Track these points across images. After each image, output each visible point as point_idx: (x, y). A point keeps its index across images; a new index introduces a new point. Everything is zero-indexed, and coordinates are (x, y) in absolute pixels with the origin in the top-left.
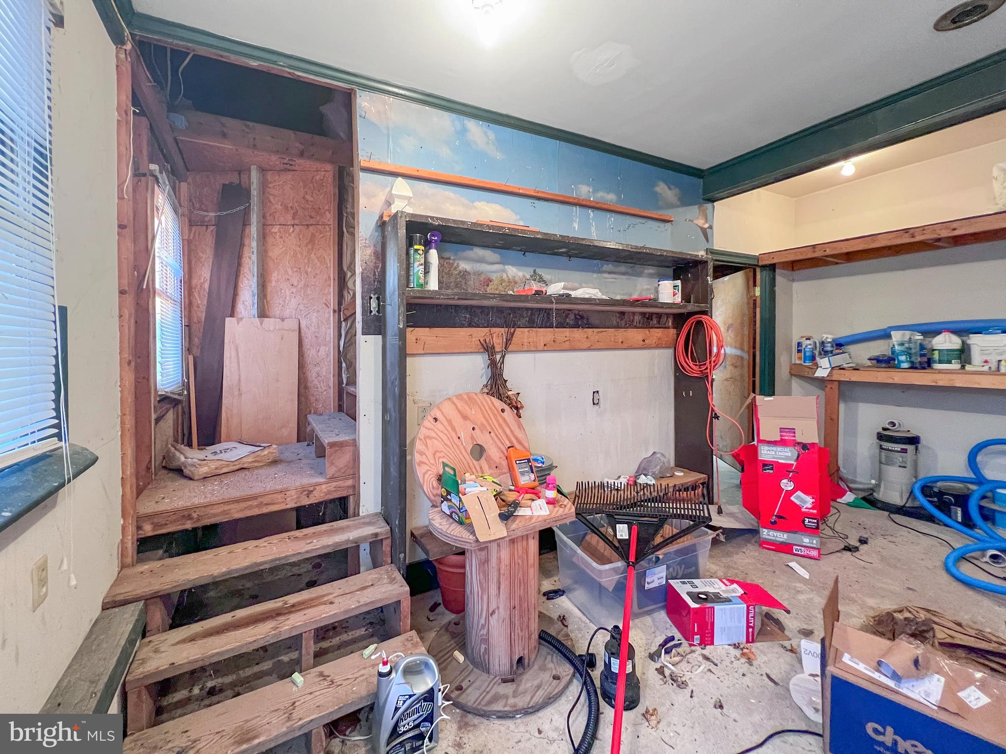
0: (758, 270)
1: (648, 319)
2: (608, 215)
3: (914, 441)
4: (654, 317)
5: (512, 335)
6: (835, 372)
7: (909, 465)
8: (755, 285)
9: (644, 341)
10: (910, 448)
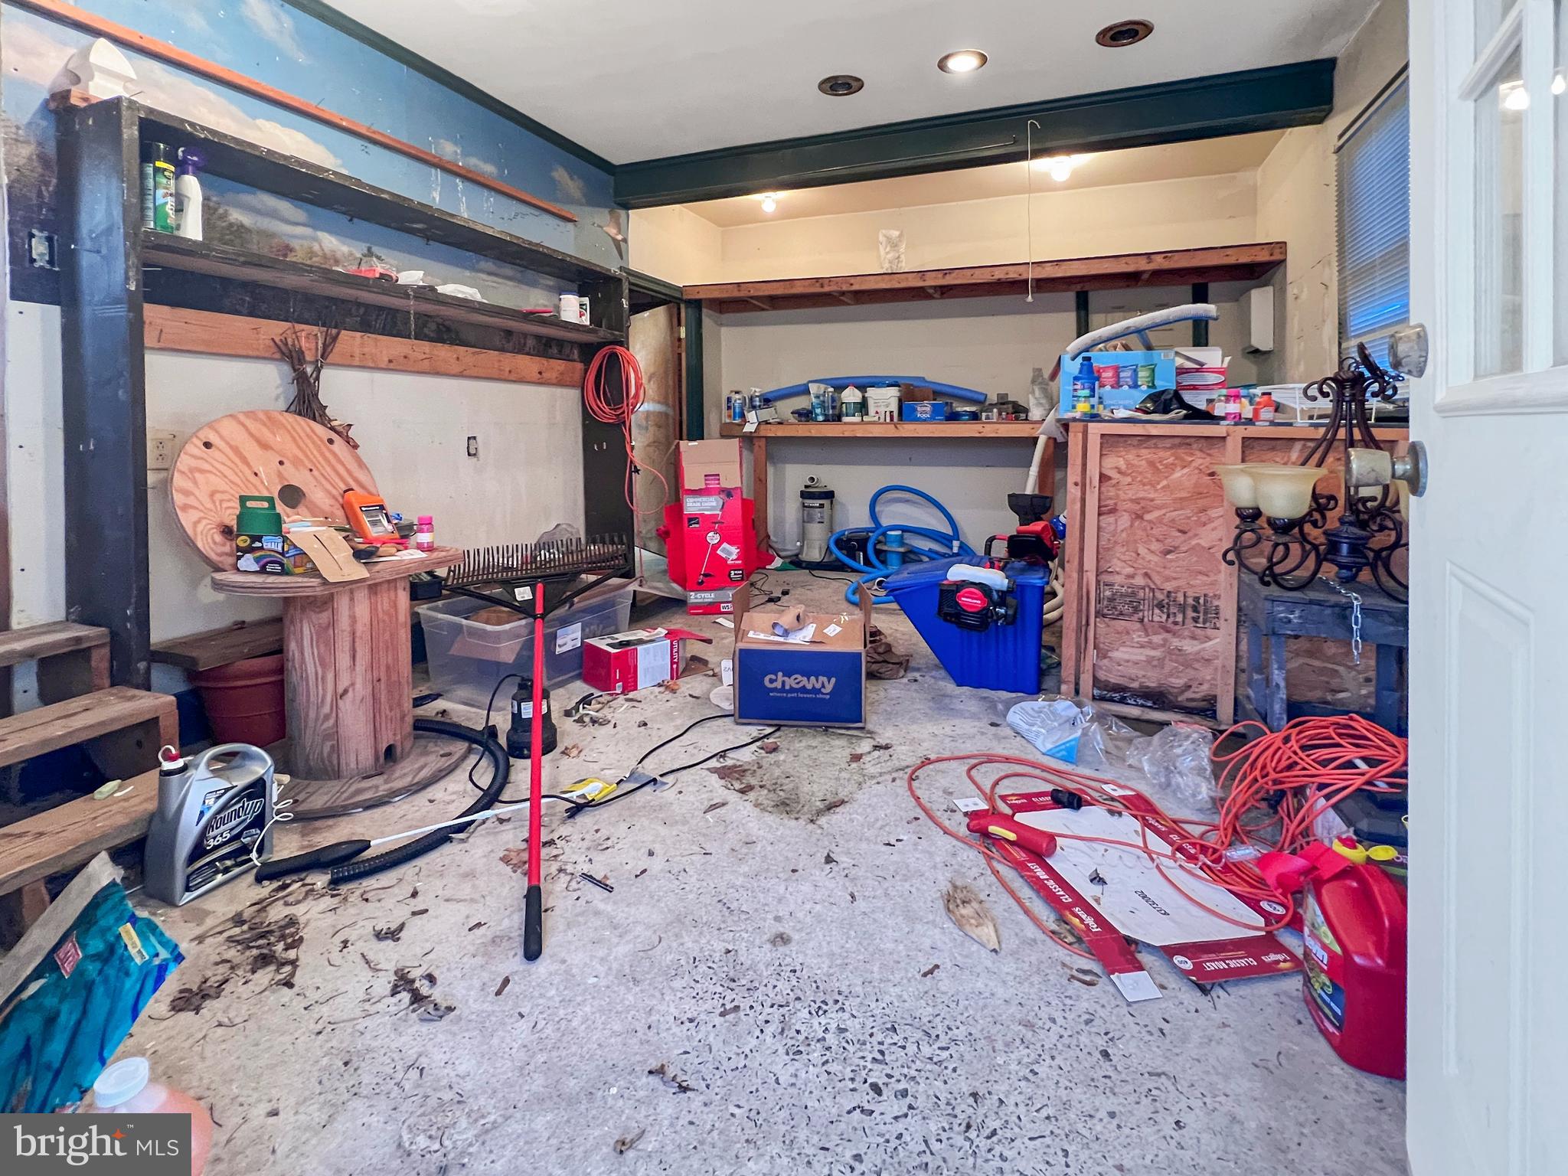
0: (682, 306)
1: (545, 345)
2: (486, 193)
3: (830, 495)
4: (553, 344)
5: (335, 339)
6: (763, 427)
7: (826, 519)
8: (679, 324)
9: (540, 373)
10: (826, 502)
